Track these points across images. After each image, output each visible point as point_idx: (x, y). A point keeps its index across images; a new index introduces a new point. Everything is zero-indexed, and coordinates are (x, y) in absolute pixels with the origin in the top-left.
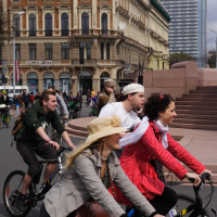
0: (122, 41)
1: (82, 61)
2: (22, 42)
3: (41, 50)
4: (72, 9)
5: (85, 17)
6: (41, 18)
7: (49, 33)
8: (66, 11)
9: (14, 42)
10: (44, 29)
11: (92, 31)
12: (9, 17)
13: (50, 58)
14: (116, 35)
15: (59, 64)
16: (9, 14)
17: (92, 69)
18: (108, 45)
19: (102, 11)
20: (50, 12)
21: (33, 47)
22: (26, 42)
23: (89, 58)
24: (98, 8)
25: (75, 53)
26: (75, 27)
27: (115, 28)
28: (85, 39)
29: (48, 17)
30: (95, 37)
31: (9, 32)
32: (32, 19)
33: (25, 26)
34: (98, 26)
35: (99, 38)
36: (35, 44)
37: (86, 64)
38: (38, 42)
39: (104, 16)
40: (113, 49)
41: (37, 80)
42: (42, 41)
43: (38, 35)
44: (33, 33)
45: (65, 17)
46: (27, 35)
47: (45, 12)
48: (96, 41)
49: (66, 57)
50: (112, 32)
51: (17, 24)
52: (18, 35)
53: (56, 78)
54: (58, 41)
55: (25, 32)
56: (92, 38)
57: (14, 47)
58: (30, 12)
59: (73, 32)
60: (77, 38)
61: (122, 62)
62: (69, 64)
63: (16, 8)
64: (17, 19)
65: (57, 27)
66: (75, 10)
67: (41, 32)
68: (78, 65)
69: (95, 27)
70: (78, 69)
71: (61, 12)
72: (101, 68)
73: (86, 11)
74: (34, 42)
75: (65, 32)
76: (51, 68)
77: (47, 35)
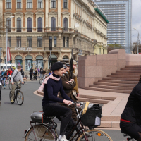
0: (77, 35)
1: (51, 48)
2: (12, 35)
3: (24, 41)
4: (45, 14)
5: (53, 20)
6: (24, 20)
7: (30, 30)
8: (41, 16)
9: (7, 35)
10: (26, 27)
11: (58, 29)
12: (4, 20)
13: (30, 46)
14: (73, 32)
15: (36, 50)
16: (4, 18)
17: (57, 54)
18: (68, 38)
19: (64, 16)
20: (30, 16)
21: (19, 39)
22: (15, 35)
23: (55, 46)
24: (62, 14)
25: (46, 43)
26: (47, 26)
27: (73, 27)
28: (53, 34)
29: (29, 20)
30: (60, 33)
31: (4, 29)
32: (19, 21)
33: (14, 25)
34: (62, 25)
35: (62, 33)
36: (20, 37)
37: (54, 50)
38: (22, 35)
39: (66, 19)
40: (71, 41)
41: (21, 60)
42: (25, 35)
43: (22, 31)
44: (19, 30)
45: (40, 20)
46: (16, 31)
47: (27, 16)
48: (60, 35)
49: (40, 46)
50: (71, 29)
51: (9, 24)
52: (9, 31)
53: (34, 59)
54: (35, 35)
55: (14, 29)
56: (57, 33)
57: (7, 39)
58: (18, 16)
59: (45, 29)
60: (48, 33)
61: (77, 49)
62: (43, 50)
63: (9, 13)
64: (9, 21)
65: (35, 26)
66: (47, 16)
67: (25, 29)
68: (48, 51)
69: (59, 26)
70: (48, 53)
71: (37, 16)
72: (63, 53)
73: (54, 16)
74: (20, 35)
75: (40, 29)
76: (30, 52)
77: (28, 31)
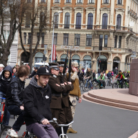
0: (131, 35)
1: (101, 48)
2: (59, 32)
3: (72, 38)
4: (96, 10)
5: (105, 16)
6: (73, 15)
7: (78, 27)
8: (92, 12)
9: (53, 32)
10: (75, 23)
11: (109, 27)
12: (51, 15)
13: (78, 44)
14: (127, 30)
15: (84, 49)
16: (51, 12)
17: (107, 54)
18: (121, 37)
19: (118, 13)
20: (80, 12)
22: (62, 32)
23: (106, 46)
24: (115, 11)
25: (96, 42)
26: (97, 24)
27: (126, 26)
28: (104, 32)
29: (79, 16)
30: (111, 31)
31: (50, 25)
32: (67, 16)
33: (61, 21)
34: (114, 23)
35: (114, 32)
36: (68, 34)
37: (103, 51)
38: (70, 33)
39: (119, 17)
40: (124, 41)
42: (73, 33)
43: (70, 28)
44: (67, 27)
45: (90, 16)
46: (63, 27)
47: (76, 12)
48: (112, 34)
49: (89, 45)
50: (124, 28)
51: (56, 20)
52: (56, 27)
53: (81, 59)
54: (84, 33)
55: (61, 26)
56: (109, 32)
57: (53, 35)
58: (66, 11)
59: (95, 27)
60: (98, 31)
61: (130, 50)
62: (91, 50)
63: (57, 8)
64: (56, 16)
65: (84, 22)
66: (98, 12)
68: (98, 51)
69: (112, 24)
70: (97, 53)
71: (88, 12)
72: (114, 54)
73: (106, 12)
74: (67, 32)
75: (90, 27)
76: (77, 52)
77: (76, 28)
